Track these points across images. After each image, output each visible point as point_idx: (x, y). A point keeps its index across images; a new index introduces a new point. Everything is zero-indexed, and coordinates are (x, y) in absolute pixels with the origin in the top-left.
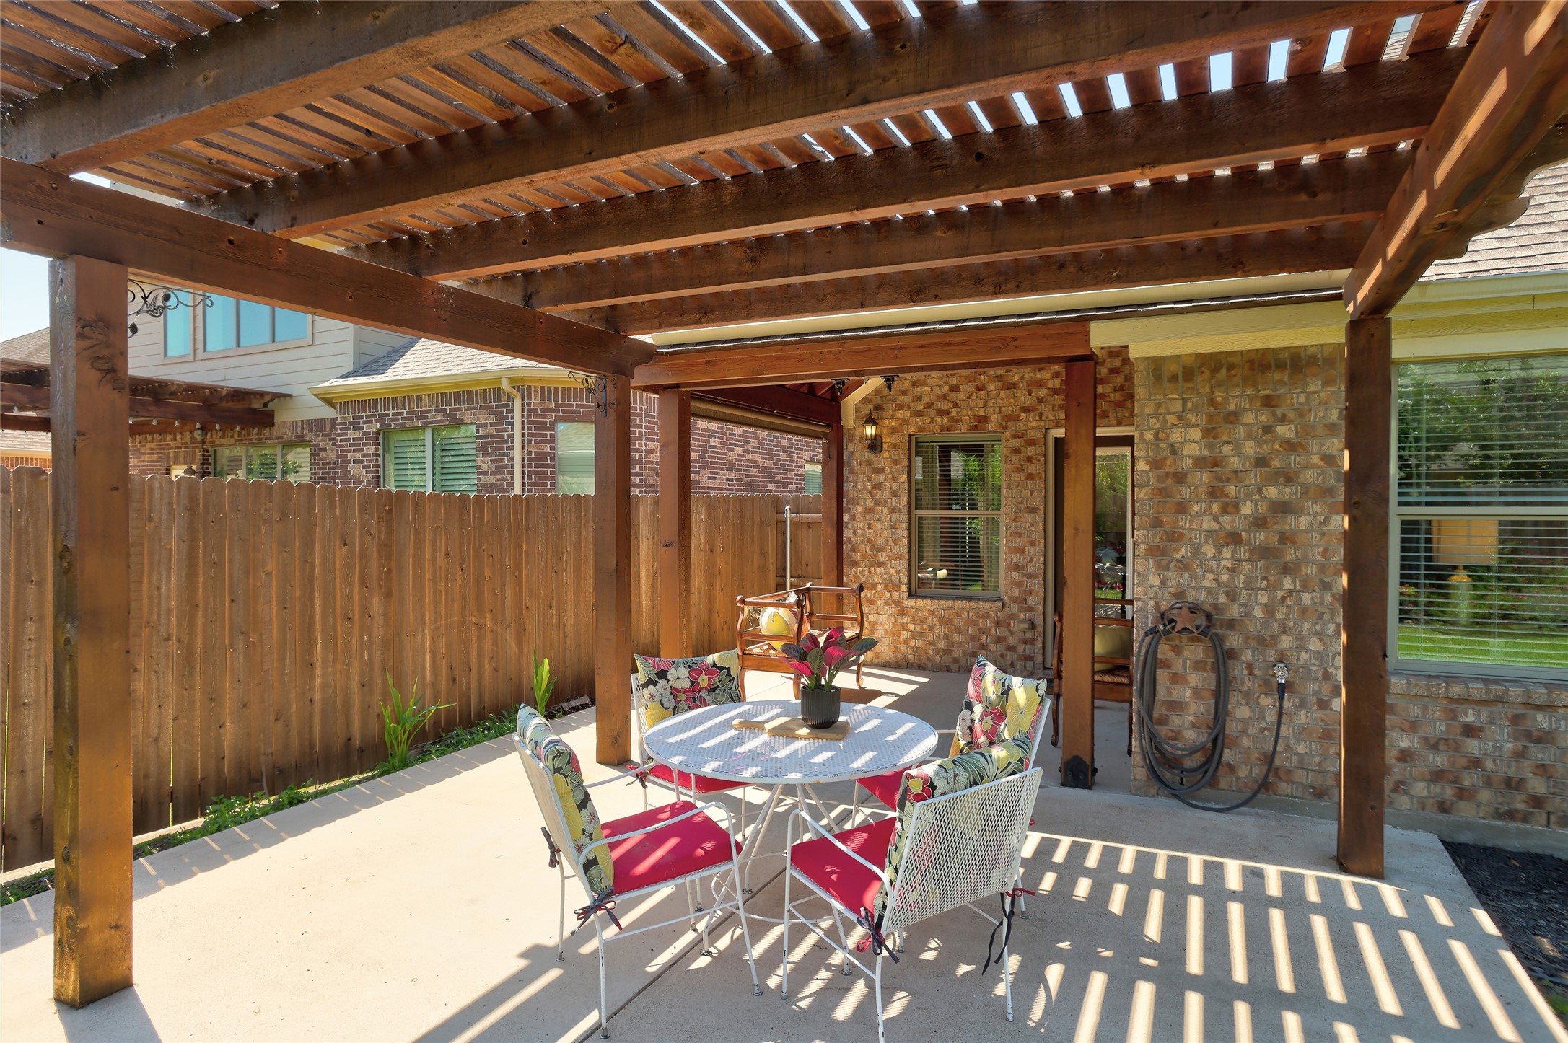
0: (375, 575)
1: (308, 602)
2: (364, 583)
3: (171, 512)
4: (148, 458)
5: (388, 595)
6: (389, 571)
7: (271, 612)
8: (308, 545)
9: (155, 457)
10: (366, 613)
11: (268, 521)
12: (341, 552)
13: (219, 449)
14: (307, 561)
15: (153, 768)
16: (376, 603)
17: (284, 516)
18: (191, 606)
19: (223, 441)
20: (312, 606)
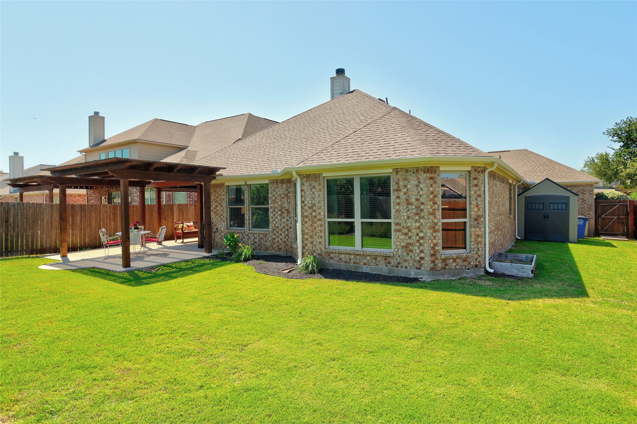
0: (112, 218)
1: (100, 222)
2: (110, 219)
3: (78, 209)
4: (97, 195)
5: (114, 221)
6: (115, 218)
7: (94, 223)
8: (100, 213)
9: (98, 194)
10: (110, 224)
11: (93, 210)
12: (106, 215)
13: (112, 192)
14: (100, 216)
15: (76, 245)
16: (112, 223)
17: (96, 209)
18: (81, 222)
19: (112, 190)
20: (101, 223)
